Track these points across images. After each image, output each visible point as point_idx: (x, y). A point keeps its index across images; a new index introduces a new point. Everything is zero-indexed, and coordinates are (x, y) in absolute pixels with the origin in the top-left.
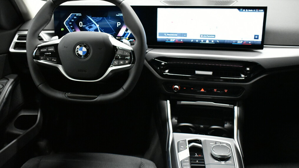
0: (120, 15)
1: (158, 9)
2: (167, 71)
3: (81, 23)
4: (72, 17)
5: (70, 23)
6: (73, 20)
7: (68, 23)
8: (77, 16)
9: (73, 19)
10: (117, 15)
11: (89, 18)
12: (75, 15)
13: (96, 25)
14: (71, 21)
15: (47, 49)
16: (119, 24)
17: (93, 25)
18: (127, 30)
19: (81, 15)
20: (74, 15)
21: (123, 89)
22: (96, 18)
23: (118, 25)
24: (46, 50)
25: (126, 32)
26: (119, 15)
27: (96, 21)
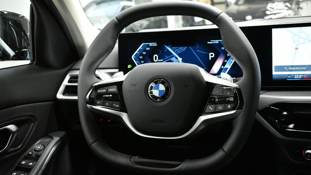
0: (214, 42)
1: (274, 30)
2: (291, 126)
3: (156, 57)
4: (144, 48)
5: (141, 57)
6: (144, 53)
7: (137, 58)
8: (150, 47)
9: (145, 50)
10: (208, 43)
11: (167, 49)
12: (148, 46)
13: (177, 59)
14: (142, 55)
15: (107, 90)
16: (212, 55)
17: (173, 59)
18: (224, 64)
19: (156, 45)
20: (146, 46)
21: (224, 151)
22: (177, 49)
23: (210, 57)
24: (104, 91)
25: (222, 67)
26: (212, 43)
27: (178, 52)
